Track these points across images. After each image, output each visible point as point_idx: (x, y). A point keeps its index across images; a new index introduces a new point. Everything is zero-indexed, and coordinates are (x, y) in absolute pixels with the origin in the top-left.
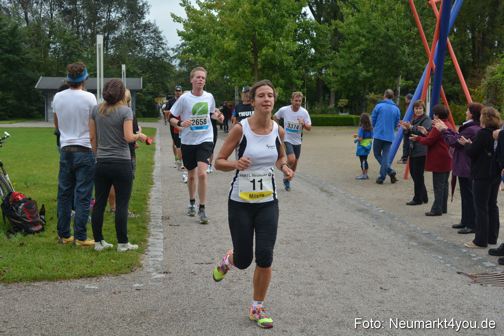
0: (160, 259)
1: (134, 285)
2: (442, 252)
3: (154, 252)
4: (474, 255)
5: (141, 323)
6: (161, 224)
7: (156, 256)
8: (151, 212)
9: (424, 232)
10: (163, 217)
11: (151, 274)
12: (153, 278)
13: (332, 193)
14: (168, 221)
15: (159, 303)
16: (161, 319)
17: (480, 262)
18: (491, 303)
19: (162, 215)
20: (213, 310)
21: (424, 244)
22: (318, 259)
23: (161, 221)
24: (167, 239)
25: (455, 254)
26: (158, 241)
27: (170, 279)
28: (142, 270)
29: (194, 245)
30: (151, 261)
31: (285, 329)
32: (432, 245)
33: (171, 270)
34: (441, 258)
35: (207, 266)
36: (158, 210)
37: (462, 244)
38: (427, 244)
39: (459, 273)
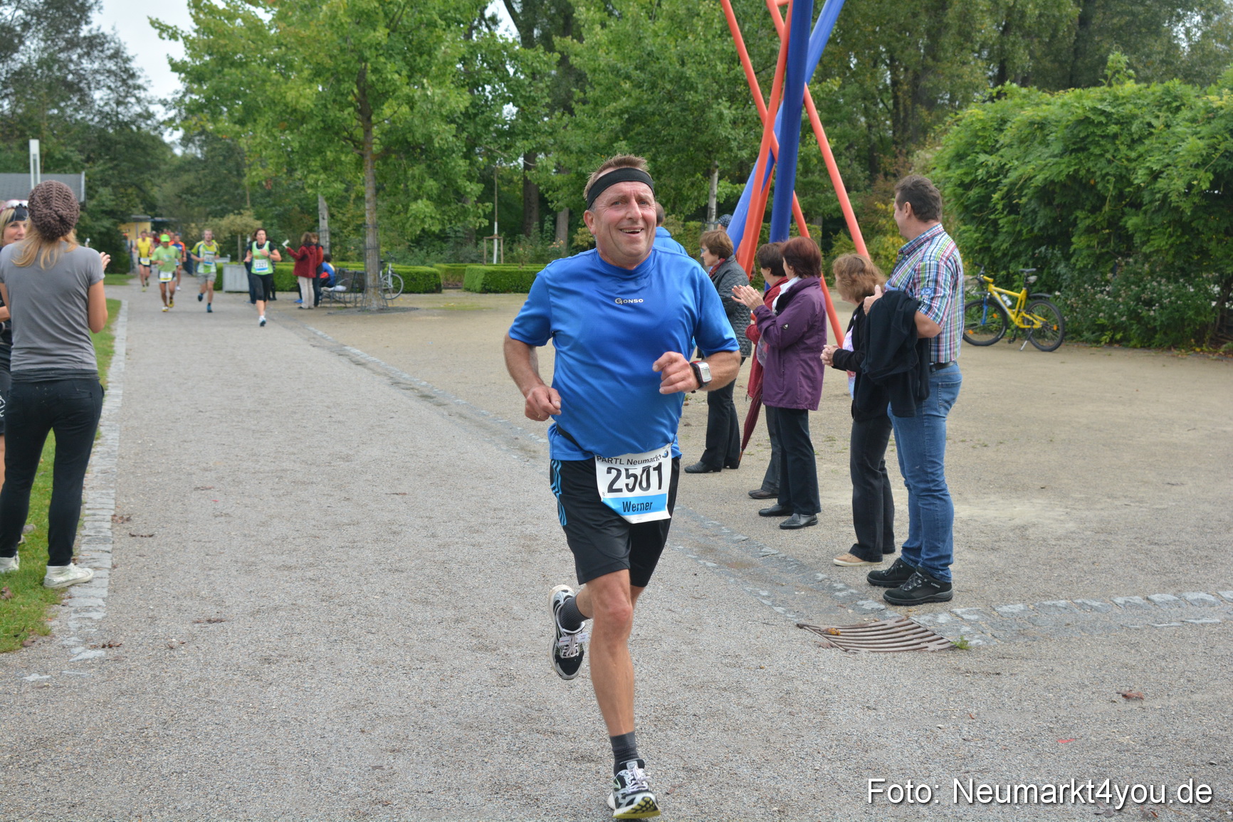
0: (97, 616)
1: (28, 678)
2: (771, 581)
3: (82, 600)
4: (840, 586)
5: (36, 765)
6: (109, 534)
7: (87, 609)
8: (87, 506)
9: (736, 538)
10: (115, 515)
11: (73, 650)
12: (75, 659)
13: (534, 452)
14: (127, 525)
15: (85, 717)
16: (85, 753)
17: (852, 600)
18: (859, 687)
19: (113, 513)
20: (214, 726)
21: (730, 566)
22: (479, 604)
23: (108, 525)
24: (120, 569)
25: (799, 584)
26: (99, 573)
27: (117, 659)
28: (50, 642)
29: (186, 580)
30: (75, 619)
31: (378, 763)
32: (750, 565)
33: (121, 639)
34: (765, 593)
35: (211, 627)
36: (105, 500)
37: (817, 563)
38: (740, 565)
39: (800, 626)
